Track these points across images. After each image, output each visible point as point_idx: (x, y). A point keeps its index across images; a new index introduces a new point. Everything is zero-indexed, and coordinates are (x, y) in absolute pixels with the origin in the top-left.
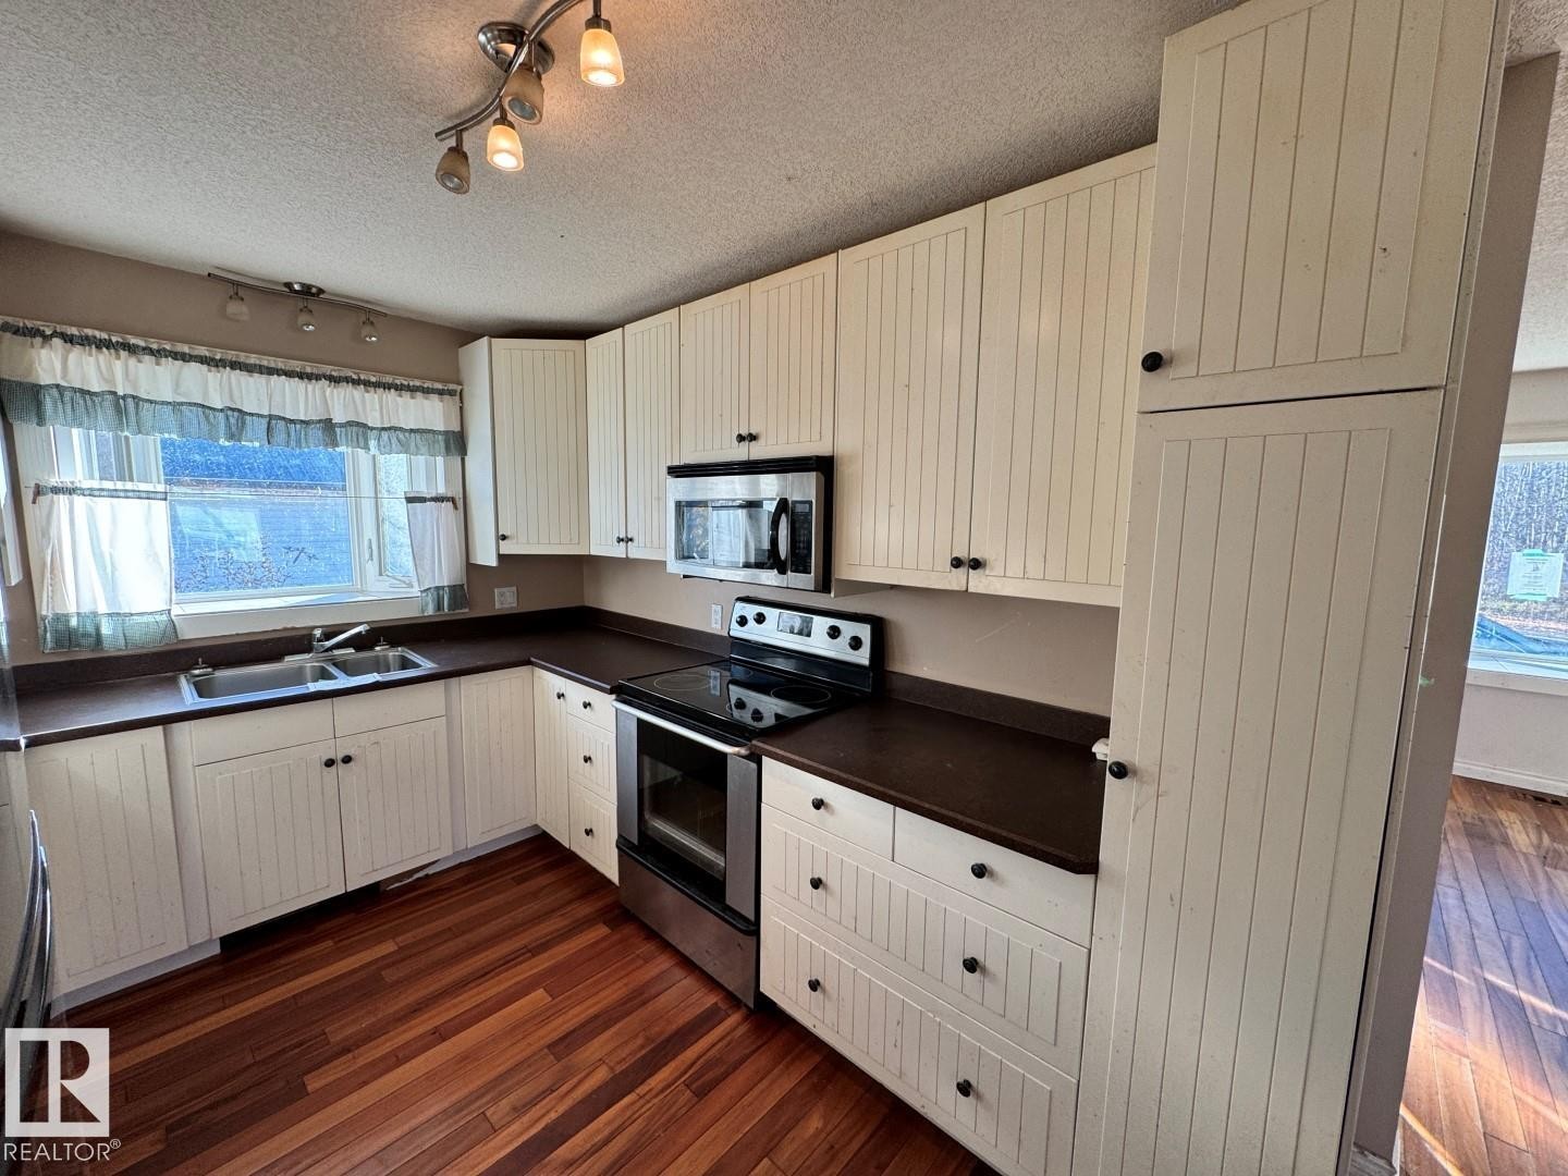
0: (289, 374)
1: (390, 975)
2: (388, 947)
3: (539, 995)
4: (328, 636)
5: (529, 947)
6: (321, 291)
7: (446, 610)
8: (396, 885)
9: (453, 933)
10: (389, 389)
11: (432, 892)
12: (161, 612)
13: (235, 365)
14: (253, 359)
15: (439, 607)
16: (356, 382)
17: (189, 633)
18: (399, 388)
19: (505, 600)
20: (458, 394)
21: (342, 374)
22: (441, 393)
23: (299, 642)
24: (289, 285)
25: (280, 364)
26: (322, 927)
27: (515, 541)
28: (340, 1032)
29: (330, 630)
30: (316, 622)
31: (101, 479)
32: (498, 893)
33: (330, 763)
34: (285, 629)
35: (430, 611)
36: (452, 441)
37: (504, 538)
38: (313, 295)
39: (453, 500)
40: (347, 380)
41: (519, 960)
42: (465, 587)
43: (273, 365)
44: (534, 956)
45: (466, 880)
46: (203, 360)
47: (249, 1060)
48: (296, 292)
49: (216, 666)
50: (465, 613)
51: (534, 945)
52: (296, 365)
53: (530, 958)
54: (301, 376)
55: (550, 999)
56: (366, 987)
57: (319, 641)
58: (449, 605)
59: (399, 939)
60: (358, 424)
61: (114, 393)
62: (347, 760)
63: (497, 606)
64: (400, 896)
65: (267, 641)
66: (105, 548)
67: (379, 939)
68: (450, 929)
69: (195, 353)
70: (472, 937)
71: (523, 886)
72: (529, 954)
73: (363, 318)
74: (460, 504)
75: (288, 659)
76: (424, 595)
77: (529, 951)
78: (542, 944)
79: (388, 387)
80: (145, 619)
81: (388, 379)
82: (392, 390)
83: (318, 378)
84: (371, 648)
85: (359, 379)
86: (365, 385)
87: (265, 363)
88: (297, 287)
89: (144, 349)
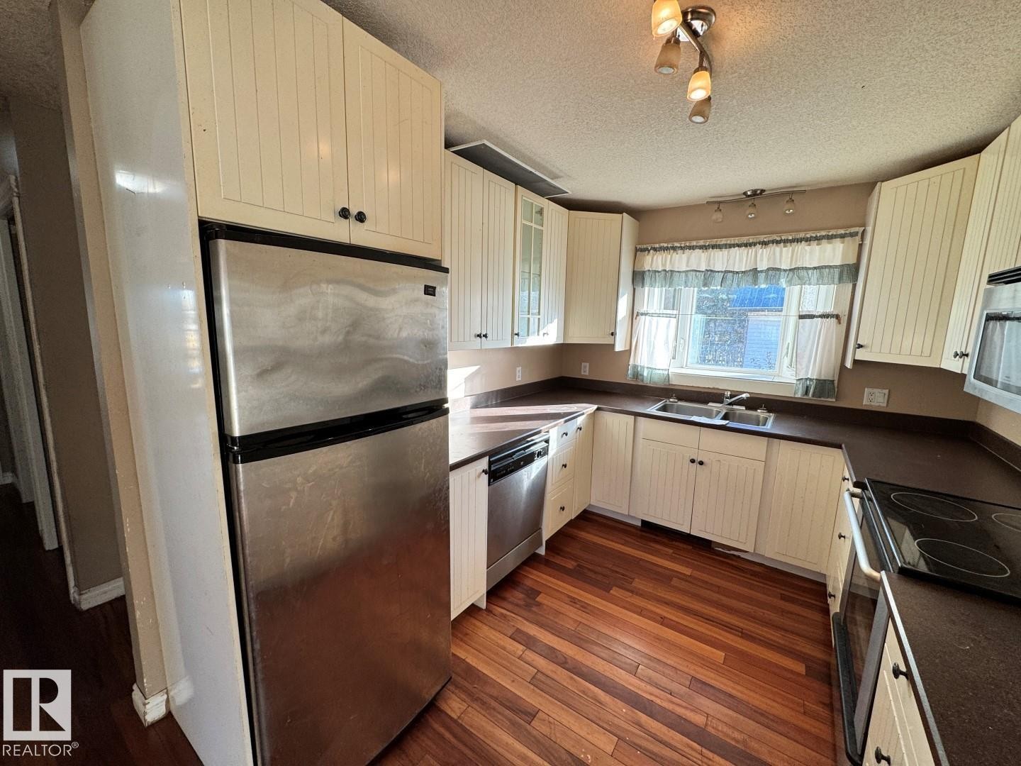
0: (739, 246)
1: (675, 582)
2: (688, 571)
3: (720, 655)
4: (732, 396)
5: (744, 631)
6: (763, 191)
7: (810, 396)
8: (720, 549)
9: (719, 590)
10: (801, 242)
11: (732, 565)
12: (665, 370)
13: (714, 247)
14: (723, 241)
15: (807, 392)
16: (778, 242)
17: (675, 382)
18: (808, 240)
19: (875, 399)
20: (860, 235)
21: (771, 239)
22: (842, 236)
23: (716, 397)
24: (745, 193)
25: (736, 240)
26: (677, 544)
27: (869, 350)
28: (639, 583)
29: (733, 394)
30: (728, 387)
31: (664, 309)
32: (764, 594)
33: (693, 461)
34: (714, 388)
35: (799, 395)
36: (845, 273)
37: (860, 346)
38: (758, 195)
39: (837, 317)
40: (773, 242)
41: (732, 631)
42: (836, 382)
43: (733, 242)
44: (741, 637)
45: (754, 574)
46: (701, 247)
47: (610, 566)
48: (749, 196)
49: (680, 399)
50: (830, 401)
51: (746, 632)
52: (744, 240)
53: (738, 636)
54: (746, 245)
55: (722, 662)
56: (664, 578)
57: (727, 398)
58: (814, 393)
59: (695, 572)
60: (773, 269)
61: (665, 270)
62: (701, 463)
63: (865, 402)
64: (717, 555)
65: (704, 393)
66: (652, 339)
67: (688, 565)
68: (719, 587)
69: (698, 244)
70: (725, 600)
71: (782, 602)
72: (740, 634)
73: (788, 198)
74: (844, 320)
75: (710, 404)
76: (798, 382)
77: (742, 632)
78: (752, 637)
79: (799, 241)
80: (661, 372)
81: (802, 235)
82: (803, 242)
83: (755, 244)
84: (755, 409)
85: (781, 240)
86: (784, 243)
87: (729, 242)
88: (749, 193)
89: (679, 247)
